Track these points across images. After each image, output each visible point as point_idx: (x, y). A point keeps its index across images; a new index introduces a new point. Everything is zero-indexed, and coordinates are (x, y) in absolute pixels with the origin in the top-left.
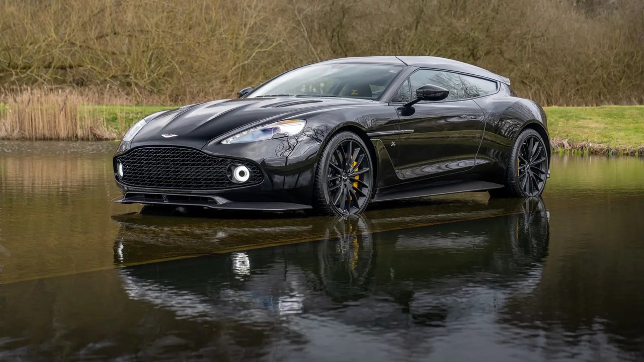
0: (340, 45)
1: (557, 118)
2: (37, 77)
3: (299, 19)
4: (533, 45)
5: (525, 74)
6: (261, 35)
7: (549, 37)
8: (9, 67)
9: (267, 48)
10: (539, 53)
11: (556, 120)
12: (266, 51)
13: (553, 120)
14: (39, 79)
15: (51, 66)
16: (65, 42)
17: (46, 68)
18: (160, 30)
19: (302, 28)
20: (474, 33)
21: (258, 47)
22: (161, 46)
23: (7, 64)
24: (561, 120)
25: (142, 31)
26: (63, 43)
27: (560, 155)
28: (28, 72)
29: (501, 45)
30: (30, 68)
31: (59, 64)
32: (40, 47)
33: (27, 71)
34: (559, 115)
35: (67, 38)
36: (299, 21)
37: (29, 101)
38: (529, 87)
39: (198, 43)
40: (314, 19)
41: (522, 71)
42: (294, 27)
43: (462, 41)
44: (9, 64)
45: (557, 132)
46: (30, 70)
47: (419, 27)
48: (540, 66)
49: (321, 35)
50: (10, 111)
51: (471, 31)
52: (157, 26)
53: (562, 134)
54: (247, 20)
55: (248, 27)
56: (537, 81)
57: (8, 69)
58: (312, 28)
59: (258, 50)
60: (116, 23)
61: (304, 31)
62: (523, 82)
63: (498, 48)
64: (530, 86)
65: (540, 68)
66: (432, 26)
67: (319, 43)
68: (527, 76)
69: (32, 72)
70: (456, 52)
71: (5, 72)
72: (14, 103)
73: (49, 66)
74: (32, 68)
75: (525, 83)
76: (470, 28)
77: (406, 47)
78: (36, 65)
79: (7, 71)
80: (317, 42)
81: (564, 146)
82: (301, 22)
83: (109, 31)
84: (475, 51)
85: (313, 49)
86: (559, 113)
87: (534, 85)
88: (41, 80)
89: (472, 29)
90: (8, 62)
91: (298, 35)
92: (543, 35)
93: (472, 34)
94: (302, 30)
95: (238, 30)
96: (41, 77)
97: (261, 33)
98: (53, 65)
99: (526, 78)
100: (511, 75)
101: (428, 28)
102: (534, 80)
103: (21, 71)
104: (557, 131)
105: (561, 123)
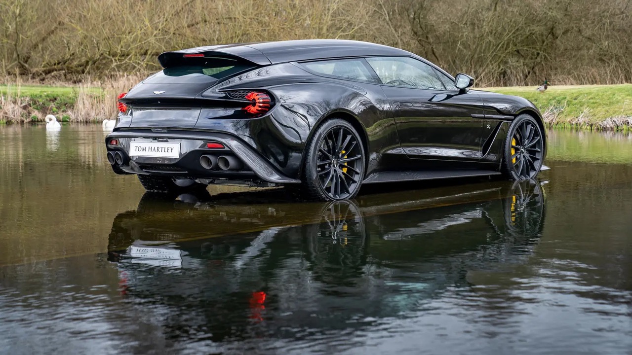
0: (421, 27)
1: (624, 96)
2: (134, 64)
3: (381, 3)
4: (611, 23)
5: (604, 51)
6: (344, 19)
7: (628, 14)
8: (109, 55)
9: (349, 31)
10: (619, 30)
11: (623, 98)
12: (348, 34)
13: (620, 98)
14: (137, 65)
15: (147, 53)
16: (160, 30)
17: (141, 55)
18: (247, 18)
19: (384, 11)
20: (552, 12)
21: (341, 30)
22: (248, 32)
23: (108, 53)
24: (628, 97)
25: (230, 18)
26: (157, 32)
27: (624, 132)
28: (126, 60)
29: (579, 24)
30: (128, 55)
31: (154, 51)
32: (137, 35)
33: (125, 58)
34: (627, 93)
35: (160, 27)
36: (380, 5)
37: (124, 86)
38: (607, 65)
39: (283, 28)
40: (395, 3)
41: (601, 49)
42: (375, 10)
43: (540, 21)
44: (109, 52)
45: (622, 110)
46: (129, 57)
47: (498, 9)
48: (619, 43)
49: (402, 18)
50: (108, 96)
51: (549, 11)
52: (245, 14)
53: (627, 112)
54: (329, 5)
55: (331, 12)
56: (615, 58)
57: (108, 56)
58: (394, 11)
59: (341, 34)
60: (206, 13)
61: (385, 14)
62: (601, 60)
63: (576, 27)
64: (608, 63)
65: (618, 45)
66: (509, 6)
67: (400, 25)
68: (606, 53)
69: (130, 59)
70: (533, 32)
71: (106, 60)
72: (112, 89)
73: (146, 53)
74: (130, 56)
75: (604, 60)
76: (548, 8)
77: (485, 27)
78: (133, 52)
79: (108, 58)
80: (399, 24)
81: (628, 123)
82: (383, 6)
83: (200, 19)
84: (554, 29)
85: (394, 31)
86: (626, 91)
87: (612, 62)
88: (138, 67)
89: (550, 8)
90: (109, 50)
91: (379, 18)
92: (622, 13)
93: (550, 13)
94: (383, 14)
95: (321, 15)
96: (139, 64)
97: (343, 18)
98: (149, 52)
99: (605, 55)
100: (589, 53)
101: (506, 9)
102: (612, 57)
103: (120, 58)
104: (622, 108)
105: (627, 100)
